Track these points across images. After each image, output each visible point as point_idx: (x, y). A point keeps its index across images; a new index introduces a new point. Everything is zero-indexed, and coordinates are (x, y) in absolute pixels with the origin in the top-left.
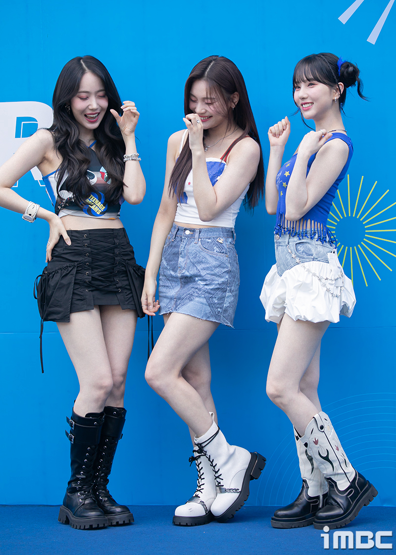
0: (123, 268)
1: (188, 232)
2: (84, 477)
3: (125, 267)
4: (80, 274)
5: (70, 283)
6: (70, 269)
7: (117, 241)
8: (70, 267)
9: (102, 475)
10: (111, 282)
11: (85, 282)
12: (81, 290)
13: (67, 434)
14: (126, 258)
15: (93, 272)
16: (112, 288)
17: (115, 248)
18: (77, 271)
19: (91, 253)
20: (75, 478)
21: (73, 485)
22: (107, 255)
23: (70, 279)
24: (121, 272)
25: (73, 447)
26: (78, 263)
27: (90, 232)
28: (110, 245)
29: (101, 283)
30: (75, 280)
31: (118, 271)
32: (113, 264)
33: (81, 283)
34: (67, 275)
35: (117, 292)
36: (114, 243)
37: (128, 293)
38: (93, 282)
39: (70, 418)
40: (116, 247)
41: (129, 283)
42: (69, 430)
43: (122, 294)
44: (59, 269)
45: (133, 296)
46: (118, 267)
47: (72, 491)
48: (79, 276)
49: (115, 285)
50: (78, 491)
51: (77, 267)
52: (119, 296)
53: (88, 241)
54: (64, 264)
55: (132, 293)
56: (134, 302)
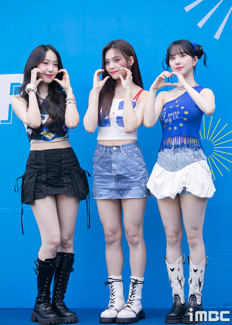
0: (68, 172)
1: (114, 148)
2: (45, 295)
3: (69, 170)
4: (40, 177)
5: (33, 182)
6: (34, 174)
7: (62, 156)
8: (34, 172)
9: (60, 293)
10: (60, 180)
11: (42, 181)
12: (40, 186)
13: (35, 270)
14: (69, 165)
15: (48, 175)
16: (60, 184)
17: (61, 160)
18: (37, 174)
19: (46, 163)
20: (40, 296)
21: (39, 300)
22: (57, 165)
23: (34, 179)
24: (66, 174)
25: (39, 278)
26: (38, 170)
27: (45, 151)
28: (58, 158)
29: (53, 181)
30: (36, 180)
31: (64, 174)
32: (61, 170)
33: (40, 182)
34: (32, 177)
35: (64, 186)
36: (61, 157)
37: (71, 187)
38: (48, 181)
39: (36, 261)
40: (63, 160)
41: (72, 180)
42: (36, 268)
43: (67, 187)
44: (28, 174)
45: (74, 188)
46: (65, 171)
47: (39, 303)
48: (39, 178)
49: (62, 182)
50: (42, 303)
51: (38, 172)
52: (65, 188)
53: (44, 157)
54: (31, 171)
55: (73, 186)
56: (75, 192)
